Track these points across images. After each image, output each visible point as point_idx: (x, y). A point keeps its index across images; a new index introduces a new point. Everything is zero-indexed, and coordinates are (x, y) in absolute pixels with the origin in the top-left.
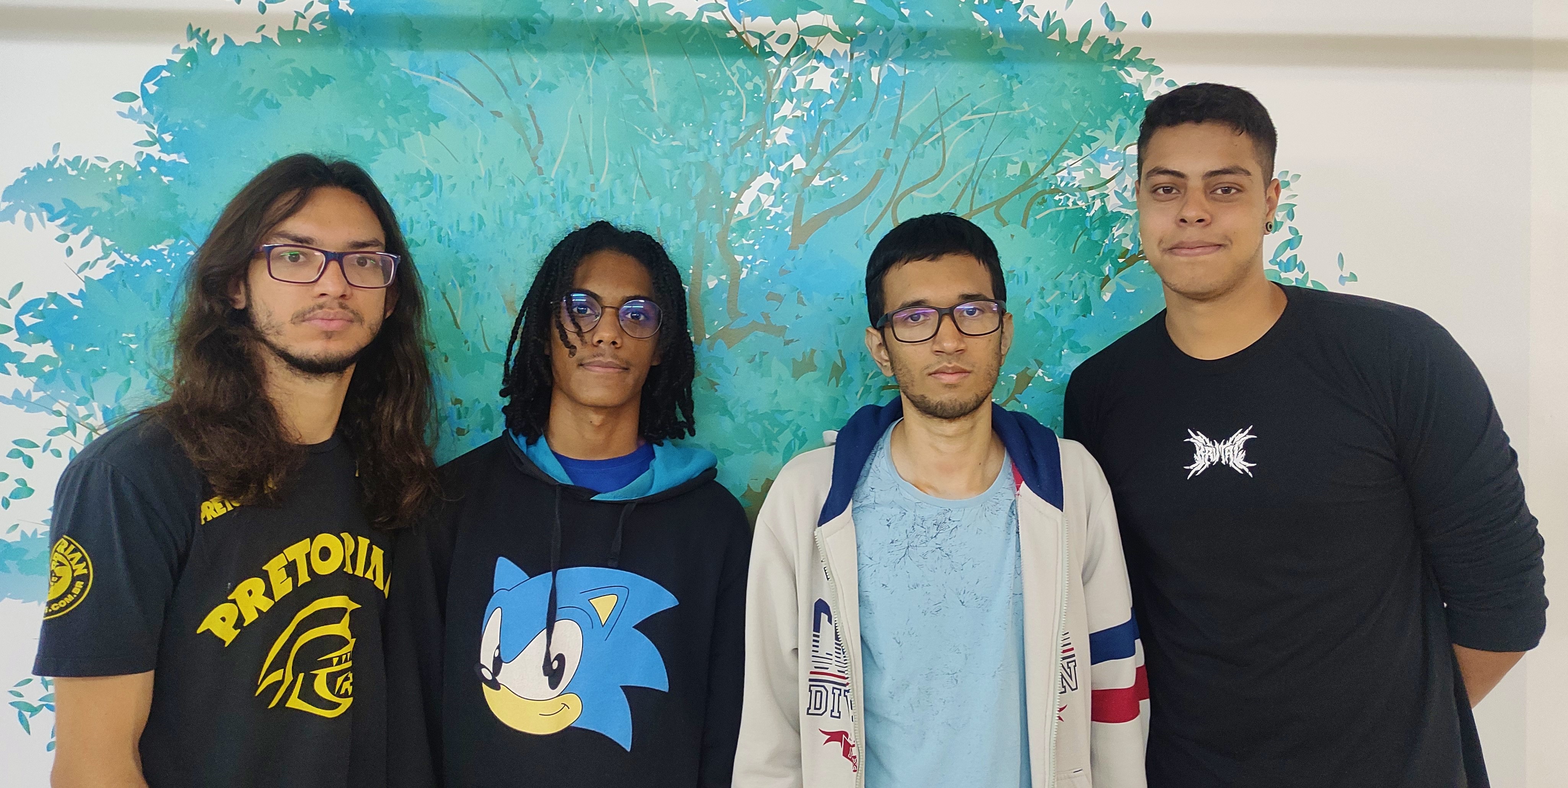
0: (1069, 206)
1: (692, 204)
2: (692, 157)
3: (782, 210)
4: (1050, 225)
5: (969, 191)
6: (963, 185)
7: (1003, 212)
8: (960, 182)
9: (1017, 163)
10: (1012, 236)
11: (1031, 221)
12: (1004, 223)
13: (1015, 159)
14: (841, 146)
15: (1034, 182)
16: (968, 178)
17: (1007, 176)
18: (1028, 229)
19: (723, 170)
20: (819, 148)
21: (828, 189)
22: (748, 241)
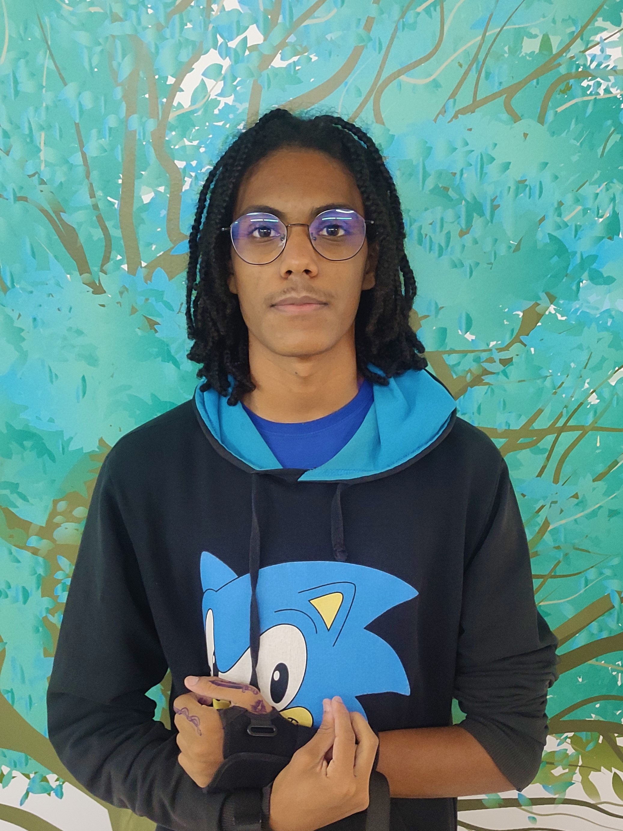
0: (600, 94)
1: (119, 93)
2: (116, 29)
3: (233, 101)
4: (574, 121)
5: (473, 74)
6: (465, 67)
7: (515, 103)
8: (461, 62)
9: (536, 36)
10: (525, 135)
11: (550, 116)
12: (516, 118)
13: (534, 31)
14: (309, 13)
15: (555, 63)
16: (471, 58)
17: (523, 54)
18: (546, 126)
19: (157, 47)
20: (281, 17)
21: (292, 73)
22: (192, 142)
